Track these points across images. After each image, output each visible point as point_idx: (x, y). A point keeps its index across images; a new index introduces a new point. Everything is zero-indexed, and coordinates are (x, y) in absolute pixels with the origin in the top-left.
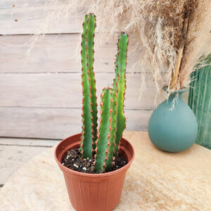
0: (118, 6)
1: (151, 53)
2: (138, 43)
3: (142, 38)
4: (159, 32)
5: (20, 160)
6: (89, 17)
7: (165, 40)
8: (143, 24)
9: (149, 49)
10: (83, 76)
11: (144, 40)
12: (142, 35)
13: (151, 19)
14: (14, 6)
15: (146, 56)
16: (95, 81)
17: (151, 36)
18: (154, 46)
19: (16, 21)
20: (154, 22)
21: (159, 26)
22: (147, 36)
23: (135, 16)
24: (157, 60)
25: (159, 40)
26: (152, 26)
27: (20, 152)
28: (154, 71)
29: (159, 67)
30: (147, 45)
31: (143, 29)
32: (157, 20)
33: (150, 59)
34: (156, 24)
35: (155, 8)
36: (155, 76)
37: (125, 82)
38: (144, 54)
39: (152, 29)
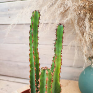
0: (60, 7)
1: (81, 37)
2: (73, 30)
3: (76, 27)
4: (87, 24)
5: (6, 91)
6: (34, 13)
7: (91, 29)
8: (77, 18)
9: (80, 34)
10: (30, 54)
11: (77, 28)
12: (76, 25)
13: (82, 15)
14: (9, 10)
15: (78, 38)
16: (39, 58)
17: (81, 26)
18: (84, 32)
19: (10, 17)
20: (84, 17)
21: (87, 20)
22: (79, 26)
23: (71, 14)
24: (85, 41)
25: (87, 29)
26: (82, 19)
27: (8, 85)
28: (83, 48)
29: (87, 46)
30: (78, 32)
31: (76, 21)
32: (86, 16)
33: (80, 40)
34: (85, 18)
35: (84, 8)
36: (84, 51)
37: (61, 60)
38: (77, 37)
39: (82, 21)
